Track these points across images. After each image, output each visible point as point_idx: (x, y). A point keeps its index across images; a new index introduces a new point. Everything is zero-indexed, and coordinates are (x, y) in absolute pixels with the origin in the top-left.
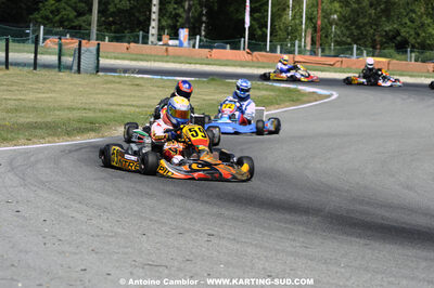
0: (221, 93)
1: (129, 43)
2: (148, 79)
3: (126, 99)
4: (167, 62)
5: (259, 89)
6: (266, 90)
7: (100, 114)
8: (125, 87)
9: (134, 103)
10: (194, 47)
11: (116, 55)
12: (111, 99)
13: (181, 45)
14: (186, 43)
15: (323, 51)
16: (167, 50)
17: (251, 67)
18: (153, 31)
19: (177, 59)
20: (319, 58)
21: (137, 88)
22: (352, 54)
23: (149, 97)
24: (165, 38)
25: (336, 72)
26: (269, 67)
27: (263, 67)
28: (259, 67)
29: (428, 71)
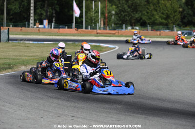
1: (22, 27)
2: (32, 43)
3: (23, 53)
4: (39, 35)
7: (12, 61)
8: (22, 48)
9: (27, 55)
10: (51, 28)
11: (16, 33)
12: (16, 53)
13: (45, 27)
14: (47, 27)
15: (109, 27)
16: (39, 30)
17: (78, 36)
18: (32, 21)
19: (44, 34)
20: (108, 31)
21: (27, 48)
22: (123, 29)
23: (33, 52)
24: (37, 24)
25: (116, 37)
26: (86, 36)
27: (83, 36)
28: (81, 36)
29: (157, 35)
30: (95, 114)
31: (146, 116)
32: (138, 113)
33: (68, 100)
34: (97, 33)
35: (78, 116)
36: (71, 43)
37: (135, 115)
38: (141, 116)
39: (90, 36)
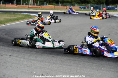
0: (9, 16)
5: (20, 15)
6: (22, 15)
10: (1, 4)
17: (17, 9)
20: (35, 6)
25: (40, 9)
26: (22, 9)
27: (20, 9)
28: (19, 9)
29: (65, 9)
30: (24, 54)
31: (53, 56)
32: (49, 54)
33: (8, 47)
34: (29, 7)
35: (13, 55)
36: (13, 13)
37: (47, 55)
38: (50, 55)
39: (24, 9)
